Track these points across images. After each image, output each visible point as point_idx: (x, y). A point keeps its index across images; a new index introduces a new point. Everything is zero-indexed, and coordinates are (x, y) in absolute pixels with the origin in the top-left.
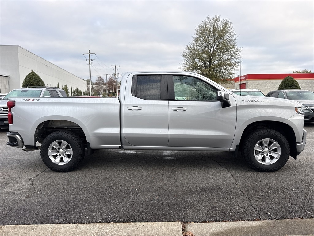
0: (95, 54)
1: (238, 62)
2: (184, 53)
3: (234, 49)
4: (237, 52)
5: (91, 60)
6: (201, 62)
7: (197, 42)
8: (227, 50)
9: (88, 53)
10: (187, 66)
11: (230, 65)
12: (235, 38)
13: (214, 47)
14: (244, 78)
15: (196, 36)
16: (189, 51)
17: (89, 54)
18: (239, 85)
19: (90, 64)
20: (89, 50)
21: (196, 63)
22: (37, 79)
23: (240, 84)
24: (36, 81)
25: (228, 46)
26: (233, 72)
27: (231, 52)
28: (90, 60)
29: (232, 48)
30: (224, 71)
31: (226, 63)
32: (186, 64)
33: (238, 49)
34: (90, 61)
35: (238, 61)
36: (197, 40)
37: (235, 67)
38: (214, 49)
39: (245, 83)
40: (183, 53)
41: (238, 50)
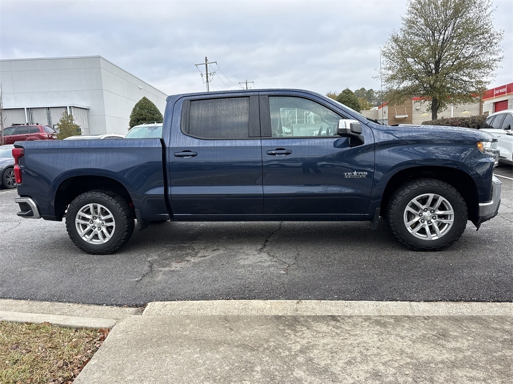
0: (216, 62)
1: (495, 60)
2: (385, 49)
3: (486, 35)
4: (494, 41)
5: (209, 75)
6: (419, 63)
7: (410, 27)
8: (472, 39)
9: (205, 62)
10: (390, 72)
11: (478, 66)
12: (488, 13)
13: (444, 34)
14: (505, 90)
15: (408, 17)
16: (394, 45)
17: (206, 64)
18: (492, 105)
19: (207, 81)
20: (206, 57)
21: (409, 67)
22: (153, 109)
23: (496, 104)
24: (151, 113)
25: (473, 30)
26: (484, 79)
27: (482, 41)
28: (207, 74)
29: (483, 34)
30: (465, 78)
31: (469, 63)
32: (389, 69)
33: (495, 34)
34: (207, 77)
35: (494, 57)
36: (411, 23)
37: (488, 70)
38: (445, 38)
39: (507, 100)
40: (383, 50)
41: (496, 36)
